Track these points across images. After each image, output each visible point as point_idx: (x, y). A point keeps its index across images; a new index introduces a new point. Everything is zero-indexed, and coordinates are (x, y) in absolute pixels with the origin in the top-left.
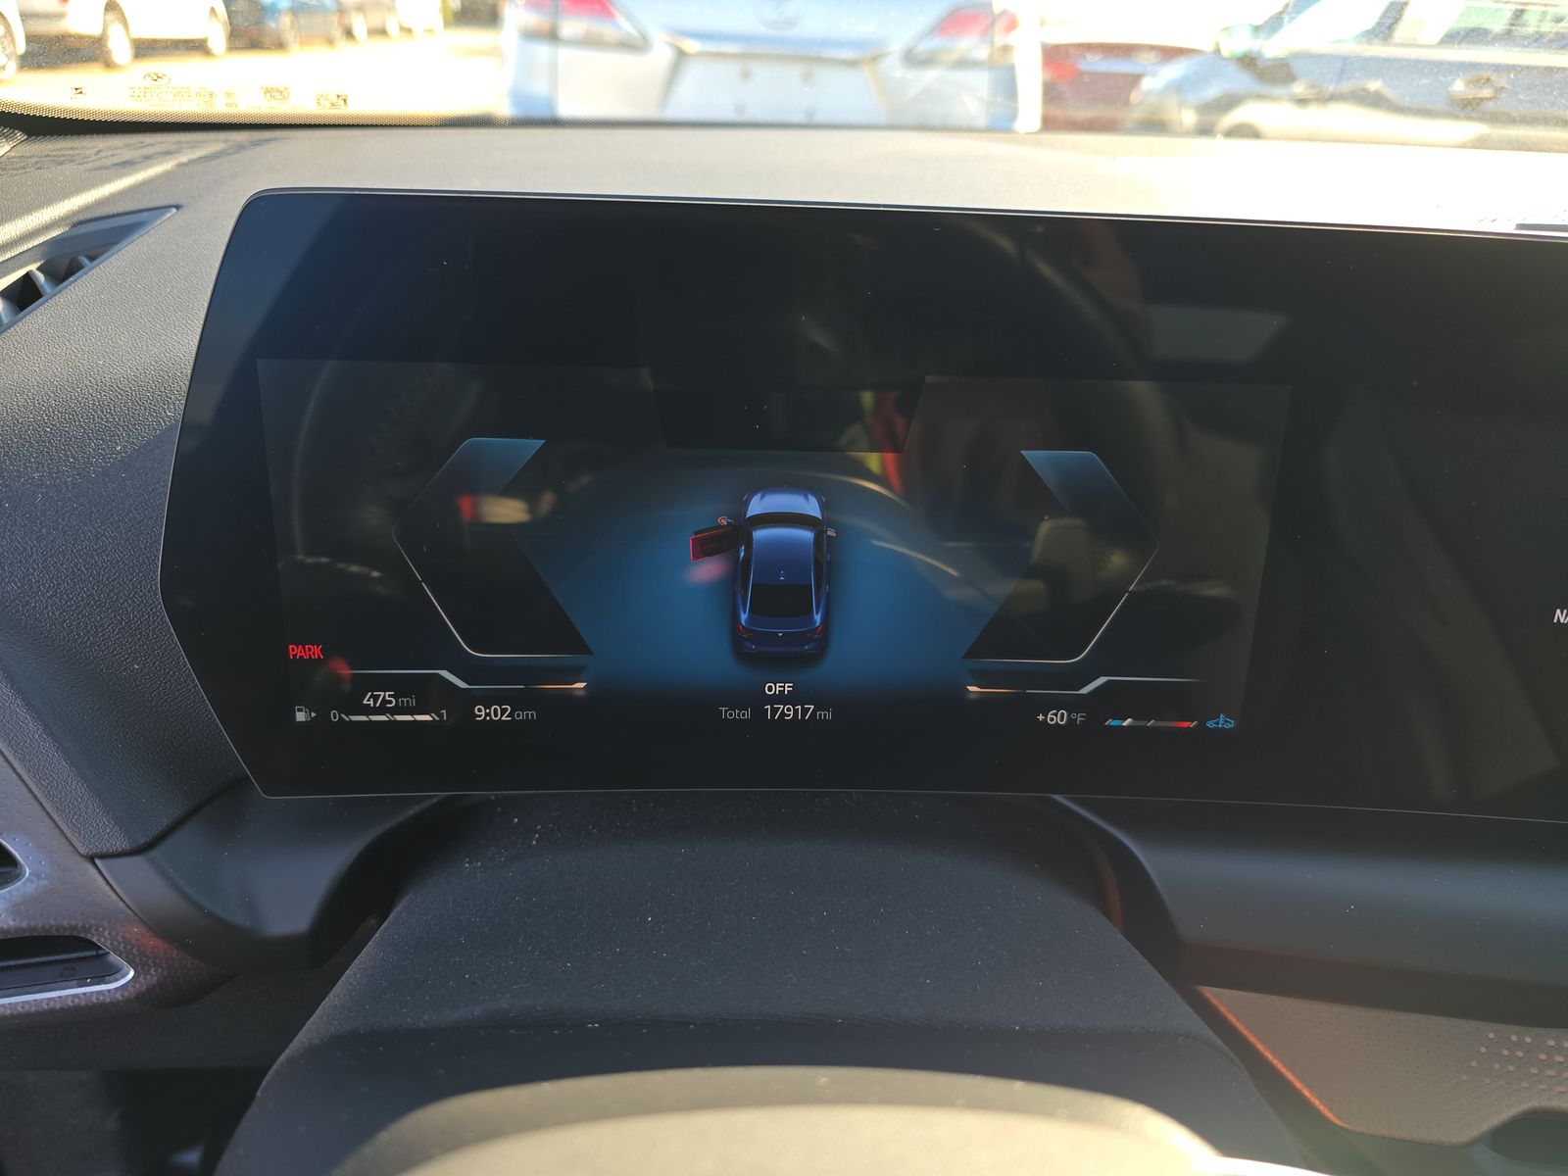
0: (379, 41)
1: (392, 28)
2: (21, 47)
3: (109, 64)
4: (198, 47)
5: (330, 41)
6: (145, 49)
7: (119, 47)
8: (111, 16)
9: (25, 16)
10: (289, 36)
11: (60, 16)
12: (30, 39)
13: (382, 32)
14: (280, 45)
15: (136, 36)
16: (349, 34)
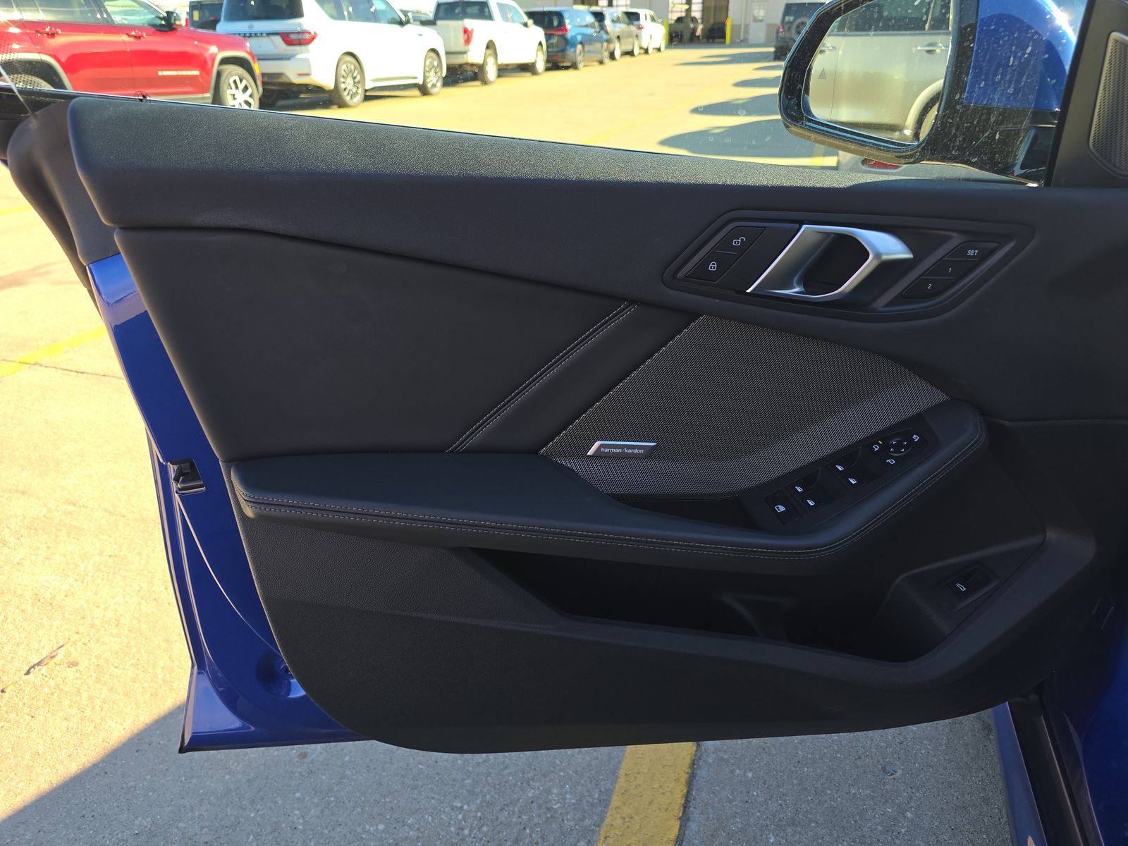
0: (628, 58)
1: (636, 51)
2: (444, 73)
3: (485, 82)
4: (527, 68)
5: (601, 62)
6: (504, 71)
7: (491, 71)
8: (489, 51)
9: (447, 53)
10: (579, 58)
11: (465, 53)
12: (449, 68)
13: (631, 53)
14: (574, 66)
15: (500, 62)
16: (612, 56)
